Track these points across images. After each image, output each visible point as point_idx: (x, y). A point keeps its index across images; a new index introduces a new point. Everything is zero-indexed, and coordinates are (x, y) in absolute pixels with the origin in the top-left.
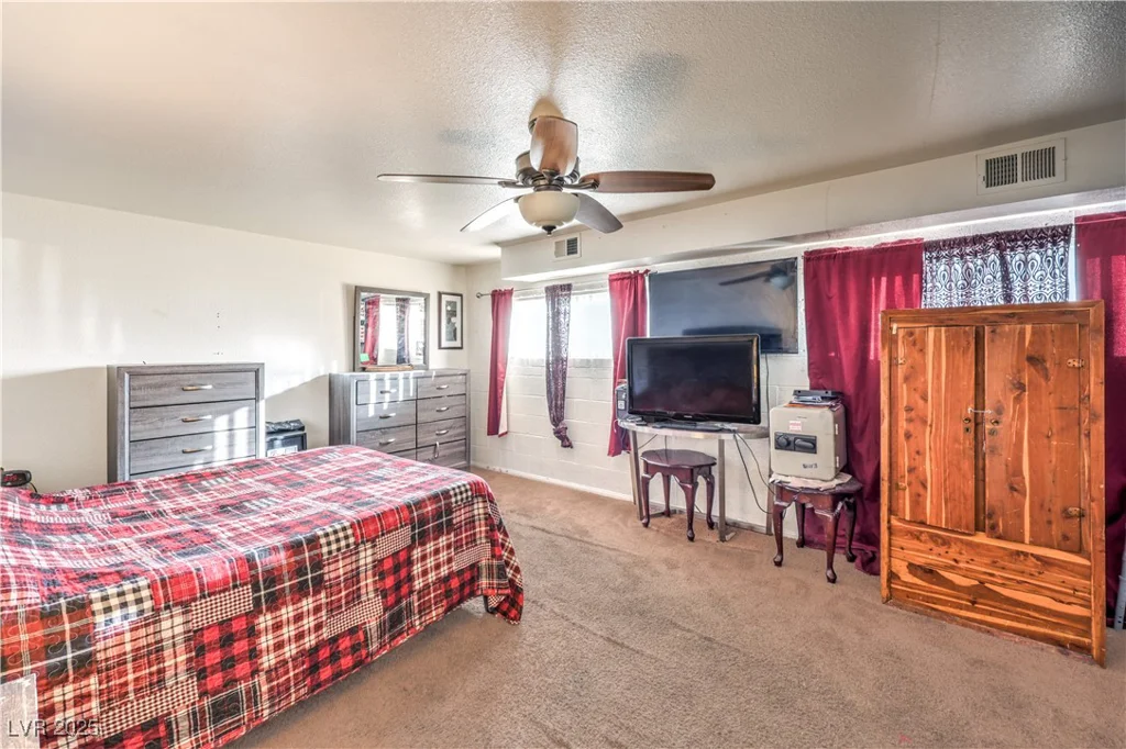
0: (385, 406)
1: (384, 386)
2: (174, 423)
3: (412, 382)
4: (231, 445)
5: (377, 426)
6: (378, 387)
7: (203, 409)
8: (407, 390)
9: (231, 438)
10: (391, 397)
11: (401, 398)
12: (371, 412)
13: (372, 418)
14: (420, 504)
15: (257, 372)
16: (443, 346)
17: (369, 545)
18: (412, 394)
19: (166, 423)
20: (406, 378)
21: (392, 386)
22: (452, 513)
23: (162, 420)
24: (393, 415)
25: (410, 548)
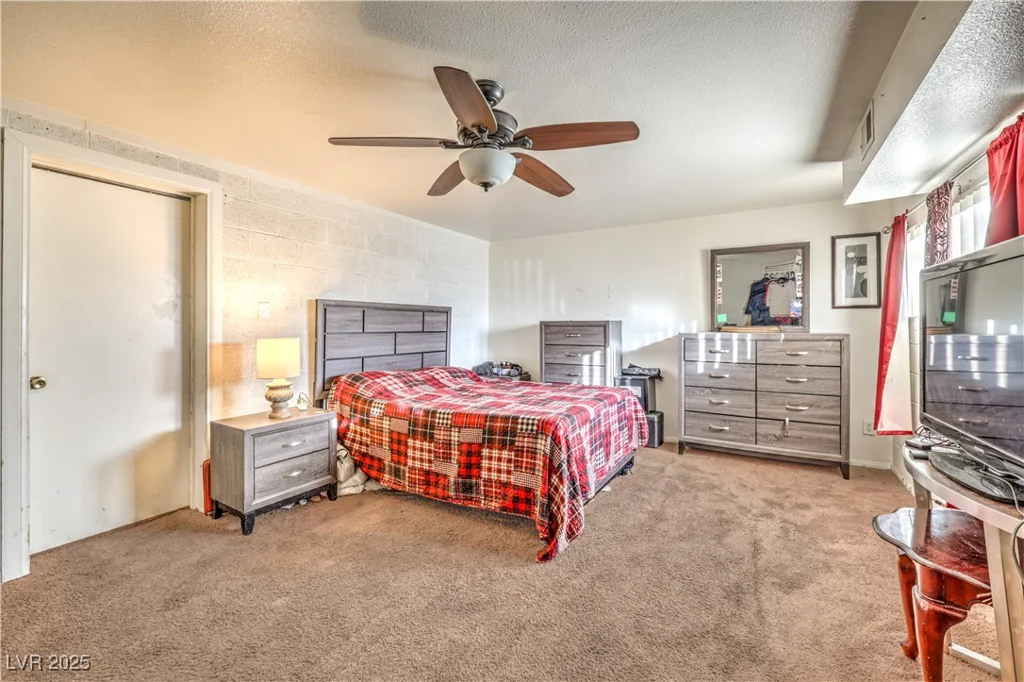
0: (717, 366)
1: (714, 346)
2: (562, 356)
3: (749, 344)
4: (591, 376)
5: (706, 384)
6: (707, 346)
7: (576, 349)
8: (742, 352)
9: (591, 370)
10: (722, 358)
11: (735, 360)
12: (701, 369)
13: (702, 375)
14: (494, 418)
15: (605, 327)
16: (837, 304)
17: (457, 430)
18: (749, 356)
19: (558, 356)
20: (742, 341)
21: (723, 347)
22: (515, 436)
23: (558, 353)
24: (727, 376)
25: (481, 445)
